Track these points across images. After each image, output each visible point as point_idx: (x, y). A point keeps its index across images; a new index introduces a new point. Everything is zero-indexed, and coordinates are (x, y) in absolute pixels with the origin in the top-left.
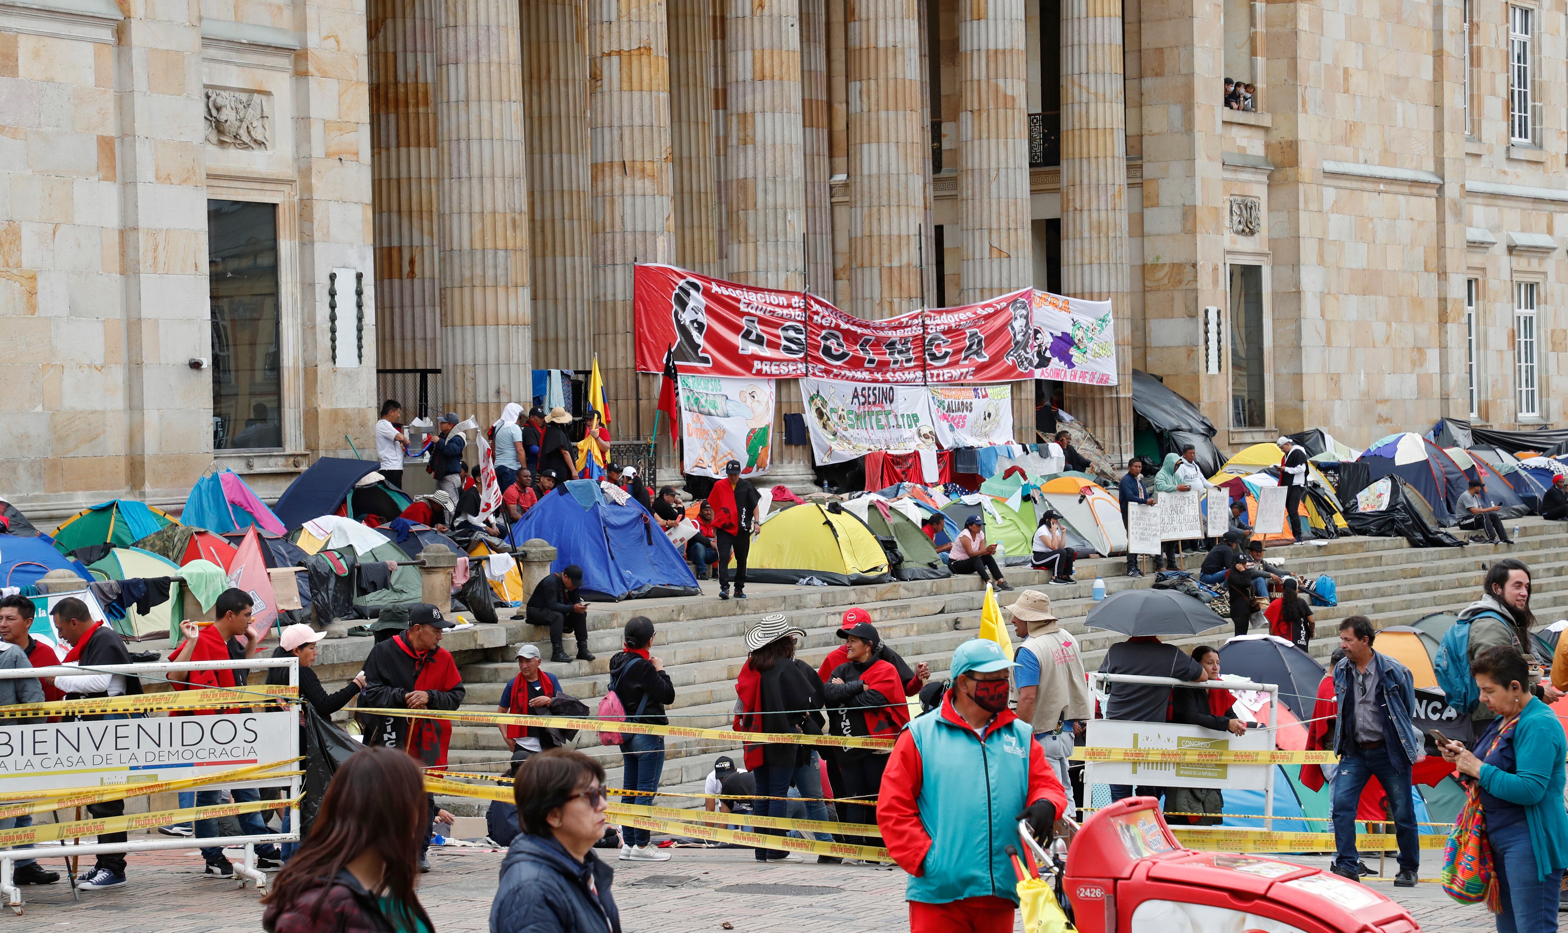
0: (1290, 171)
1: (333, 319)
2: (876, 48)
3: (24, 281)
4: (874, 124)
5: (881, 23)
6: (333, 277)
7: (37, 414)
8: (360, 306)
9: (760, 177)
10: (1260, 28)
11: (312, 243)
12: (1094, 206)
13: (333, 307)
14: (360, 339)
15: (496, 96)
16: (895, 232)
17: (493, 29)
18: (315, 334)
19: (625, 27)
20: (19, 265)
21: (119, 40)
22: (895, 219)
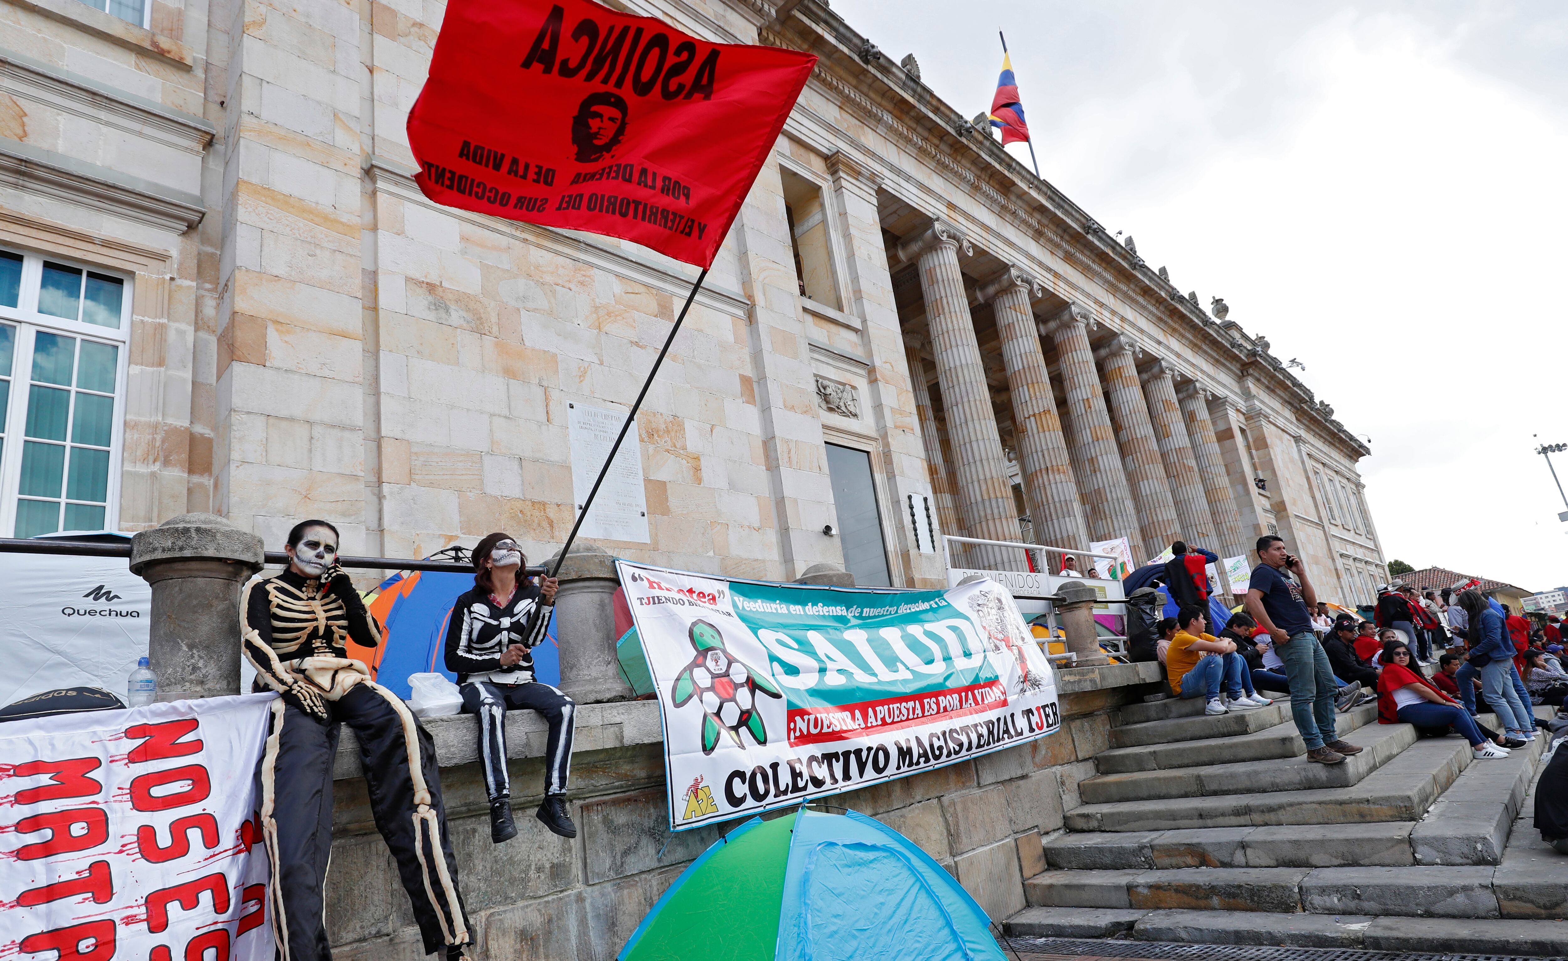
0: (1284, 513)
1: (914, 522)
2: (1137, 438)
3: (690, 460)
4: (1143, 472)
5: (1136, 427)
6: (910, 497)
7: (710, 557)
8: (928, 517)
9: (1106, 486)
10: (1256, 460)
11: (894, 476)
12: (1227, 520)
13: (913, 515)
14: (932, 536)
15: (981, 417)
16: (1165, 519)
17: (974, 384)
18: (904, 531)
19: (1034, 402)
20: (684, 448)
21: (750, 322)
22: (1164, 513)
